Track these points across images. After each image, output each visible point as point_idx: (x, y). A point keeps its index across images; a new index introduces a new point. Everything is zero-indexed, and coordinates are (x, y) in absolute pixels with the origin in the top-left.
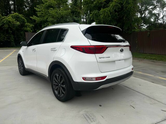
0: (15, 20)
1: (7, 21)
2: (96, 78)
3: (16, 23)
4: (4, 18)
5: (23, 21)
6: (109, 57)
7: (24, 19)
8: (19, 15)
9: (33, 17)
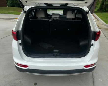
2: (18, 64)
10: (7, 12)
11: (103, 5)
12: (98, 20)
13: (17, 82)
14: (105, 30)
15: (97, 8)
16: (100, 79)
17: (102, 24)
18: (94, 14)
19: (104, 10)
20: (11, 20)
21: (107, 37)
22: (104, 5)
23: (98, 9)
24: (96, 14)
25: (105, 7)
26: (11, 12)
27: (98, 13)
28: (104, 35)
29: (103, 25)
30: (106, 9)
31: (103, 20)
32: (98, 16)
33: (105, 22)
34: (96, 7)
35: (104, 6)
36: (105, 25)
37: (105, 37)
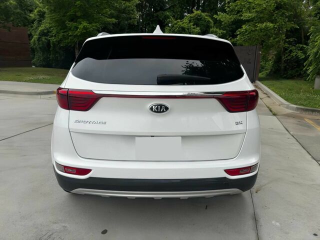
0: (194, 25)
1: (179, 28)
2: (65, 167)
3: (193, 30)
4: (176, 24)
5: (207, 25)
6: (105, 123)
7: (209, 21)
8: (203, 14)
9: (218, 15)
10: (31, 78)
11: (281, 61)
12: (269, 97)
13: (56, 227)
14: (286, 117)
15: (266, 70)
16: (273, 222)
17: (279, 105)
18: (258, 82)
19: (284, 75)
20: (42, 96)
21: (292, 133)
22: (283, 62)
23: (268, 72)
24: (263, 83)
25: (285, 67)
26: (41, 77)
27: (268, 82)
28: (284, 129)
29: (281, 107)
30: (290, 72)
31: (280, 96)
32: (269, 88)
33: (285, 100)
34: (263, 68)
35: (282, 66)
36: (288, 107)
37: (287, 132)
